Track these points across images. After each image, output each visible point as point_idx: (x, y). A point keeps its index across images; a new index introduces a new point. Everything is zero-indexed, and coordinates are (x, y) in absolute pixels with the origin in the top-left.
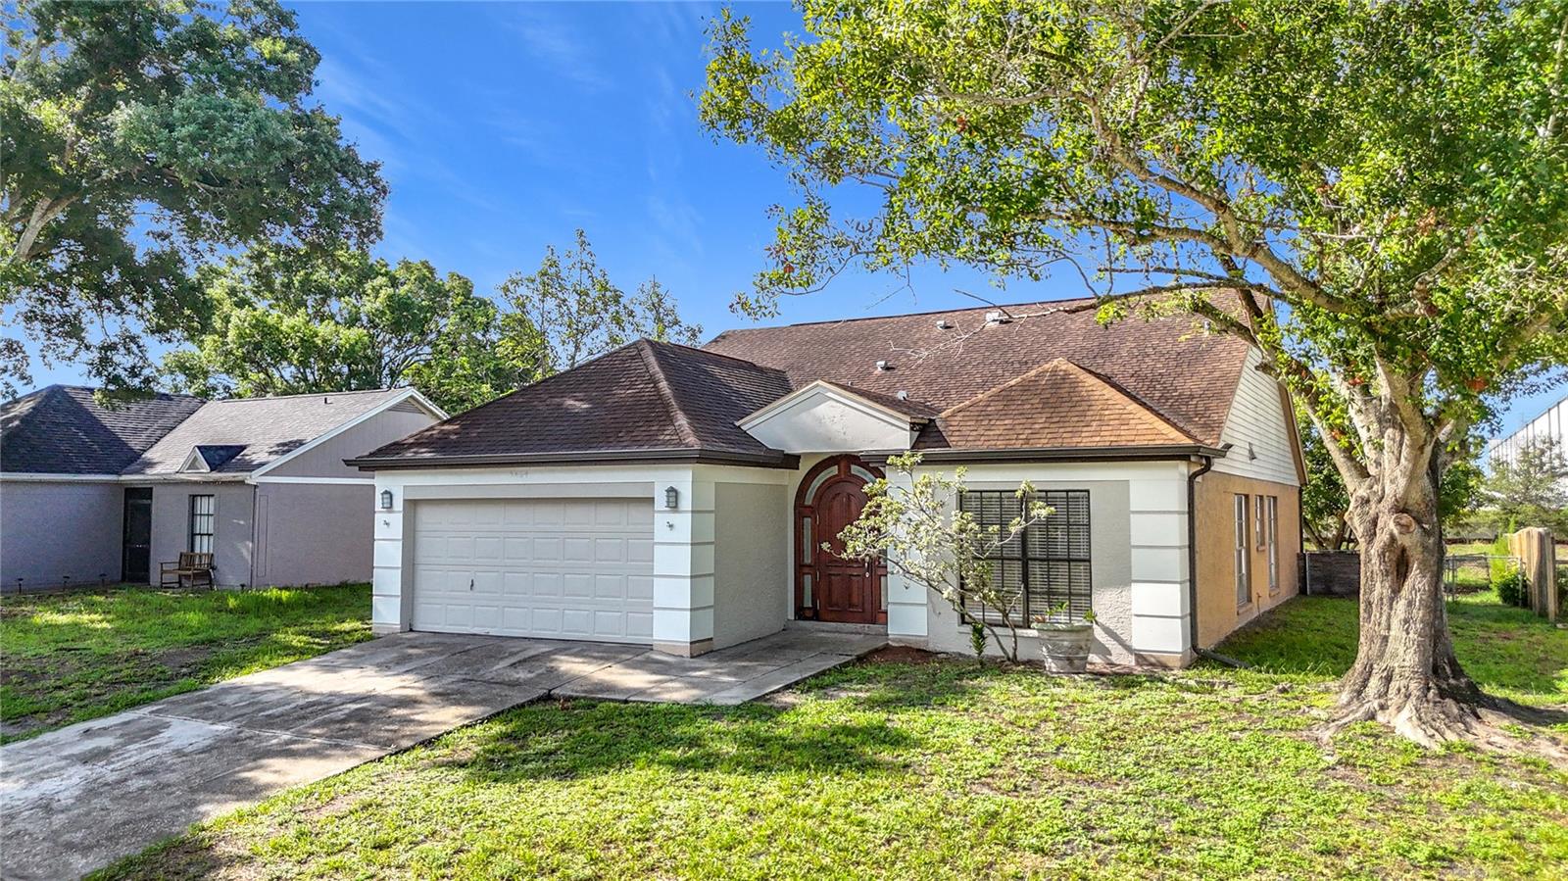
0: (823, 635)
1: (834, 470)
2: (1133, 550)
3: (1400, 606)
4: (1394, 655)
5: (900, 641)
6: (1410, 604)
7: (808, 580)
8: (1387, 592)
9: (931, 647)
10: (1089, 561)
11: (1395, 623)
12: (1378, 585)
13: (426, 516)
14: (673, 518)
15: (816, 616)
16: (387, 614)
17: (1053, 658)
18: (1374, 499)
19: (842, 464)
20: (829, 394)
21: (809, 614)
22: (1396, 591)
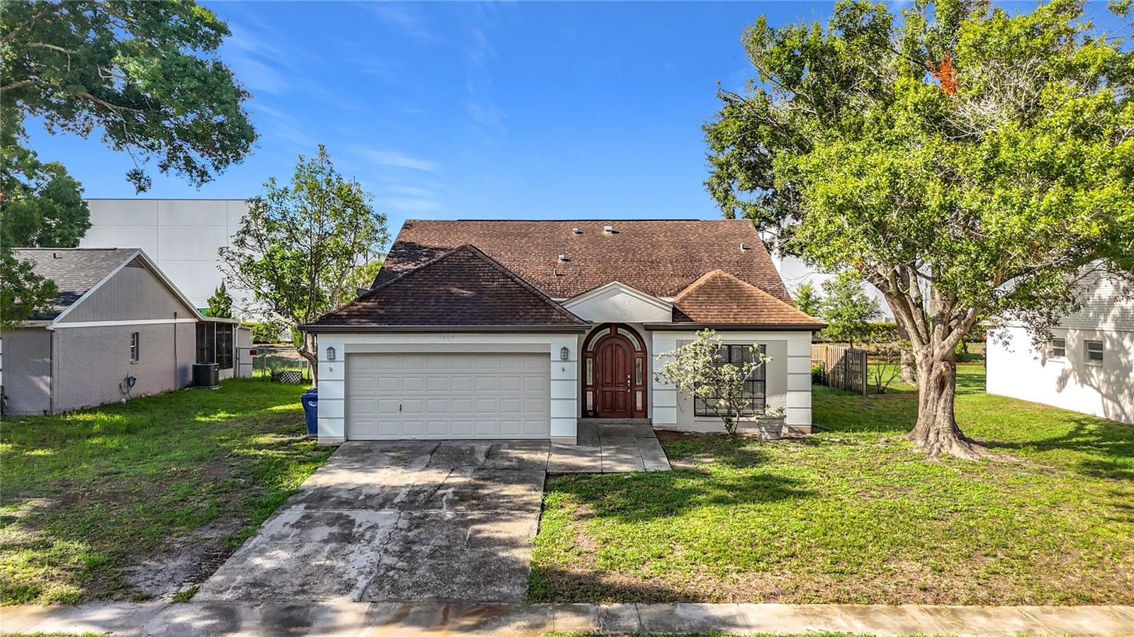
0: (606, 426)
1: (608, 331)
2: (789, 376)
3: (942, 402)
4: (939, 423)
5: (660, 427)
6: (946, 400)
7: (590, 395)
8: (936, 396)
9: (678, 429)
10: (765, 381)
11: (940, 409)
12: (932, 393)
13: (357, 363)
14: (565, 365)
15: (596, 415)
16: (331, 430)
17: (769, 432)
18: (930, 355)
19: (613, 328)
20: (622, 289)
21: (590, 414)
22: (940, 395)
